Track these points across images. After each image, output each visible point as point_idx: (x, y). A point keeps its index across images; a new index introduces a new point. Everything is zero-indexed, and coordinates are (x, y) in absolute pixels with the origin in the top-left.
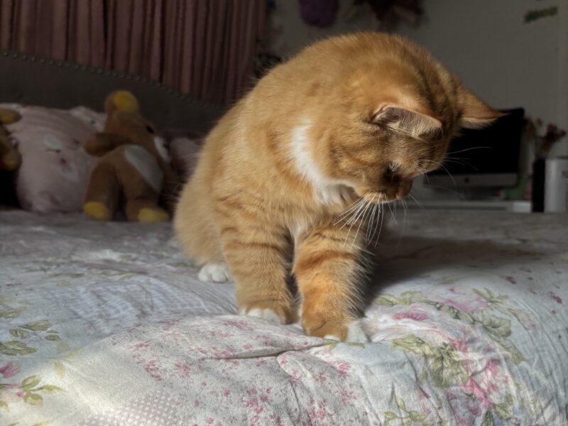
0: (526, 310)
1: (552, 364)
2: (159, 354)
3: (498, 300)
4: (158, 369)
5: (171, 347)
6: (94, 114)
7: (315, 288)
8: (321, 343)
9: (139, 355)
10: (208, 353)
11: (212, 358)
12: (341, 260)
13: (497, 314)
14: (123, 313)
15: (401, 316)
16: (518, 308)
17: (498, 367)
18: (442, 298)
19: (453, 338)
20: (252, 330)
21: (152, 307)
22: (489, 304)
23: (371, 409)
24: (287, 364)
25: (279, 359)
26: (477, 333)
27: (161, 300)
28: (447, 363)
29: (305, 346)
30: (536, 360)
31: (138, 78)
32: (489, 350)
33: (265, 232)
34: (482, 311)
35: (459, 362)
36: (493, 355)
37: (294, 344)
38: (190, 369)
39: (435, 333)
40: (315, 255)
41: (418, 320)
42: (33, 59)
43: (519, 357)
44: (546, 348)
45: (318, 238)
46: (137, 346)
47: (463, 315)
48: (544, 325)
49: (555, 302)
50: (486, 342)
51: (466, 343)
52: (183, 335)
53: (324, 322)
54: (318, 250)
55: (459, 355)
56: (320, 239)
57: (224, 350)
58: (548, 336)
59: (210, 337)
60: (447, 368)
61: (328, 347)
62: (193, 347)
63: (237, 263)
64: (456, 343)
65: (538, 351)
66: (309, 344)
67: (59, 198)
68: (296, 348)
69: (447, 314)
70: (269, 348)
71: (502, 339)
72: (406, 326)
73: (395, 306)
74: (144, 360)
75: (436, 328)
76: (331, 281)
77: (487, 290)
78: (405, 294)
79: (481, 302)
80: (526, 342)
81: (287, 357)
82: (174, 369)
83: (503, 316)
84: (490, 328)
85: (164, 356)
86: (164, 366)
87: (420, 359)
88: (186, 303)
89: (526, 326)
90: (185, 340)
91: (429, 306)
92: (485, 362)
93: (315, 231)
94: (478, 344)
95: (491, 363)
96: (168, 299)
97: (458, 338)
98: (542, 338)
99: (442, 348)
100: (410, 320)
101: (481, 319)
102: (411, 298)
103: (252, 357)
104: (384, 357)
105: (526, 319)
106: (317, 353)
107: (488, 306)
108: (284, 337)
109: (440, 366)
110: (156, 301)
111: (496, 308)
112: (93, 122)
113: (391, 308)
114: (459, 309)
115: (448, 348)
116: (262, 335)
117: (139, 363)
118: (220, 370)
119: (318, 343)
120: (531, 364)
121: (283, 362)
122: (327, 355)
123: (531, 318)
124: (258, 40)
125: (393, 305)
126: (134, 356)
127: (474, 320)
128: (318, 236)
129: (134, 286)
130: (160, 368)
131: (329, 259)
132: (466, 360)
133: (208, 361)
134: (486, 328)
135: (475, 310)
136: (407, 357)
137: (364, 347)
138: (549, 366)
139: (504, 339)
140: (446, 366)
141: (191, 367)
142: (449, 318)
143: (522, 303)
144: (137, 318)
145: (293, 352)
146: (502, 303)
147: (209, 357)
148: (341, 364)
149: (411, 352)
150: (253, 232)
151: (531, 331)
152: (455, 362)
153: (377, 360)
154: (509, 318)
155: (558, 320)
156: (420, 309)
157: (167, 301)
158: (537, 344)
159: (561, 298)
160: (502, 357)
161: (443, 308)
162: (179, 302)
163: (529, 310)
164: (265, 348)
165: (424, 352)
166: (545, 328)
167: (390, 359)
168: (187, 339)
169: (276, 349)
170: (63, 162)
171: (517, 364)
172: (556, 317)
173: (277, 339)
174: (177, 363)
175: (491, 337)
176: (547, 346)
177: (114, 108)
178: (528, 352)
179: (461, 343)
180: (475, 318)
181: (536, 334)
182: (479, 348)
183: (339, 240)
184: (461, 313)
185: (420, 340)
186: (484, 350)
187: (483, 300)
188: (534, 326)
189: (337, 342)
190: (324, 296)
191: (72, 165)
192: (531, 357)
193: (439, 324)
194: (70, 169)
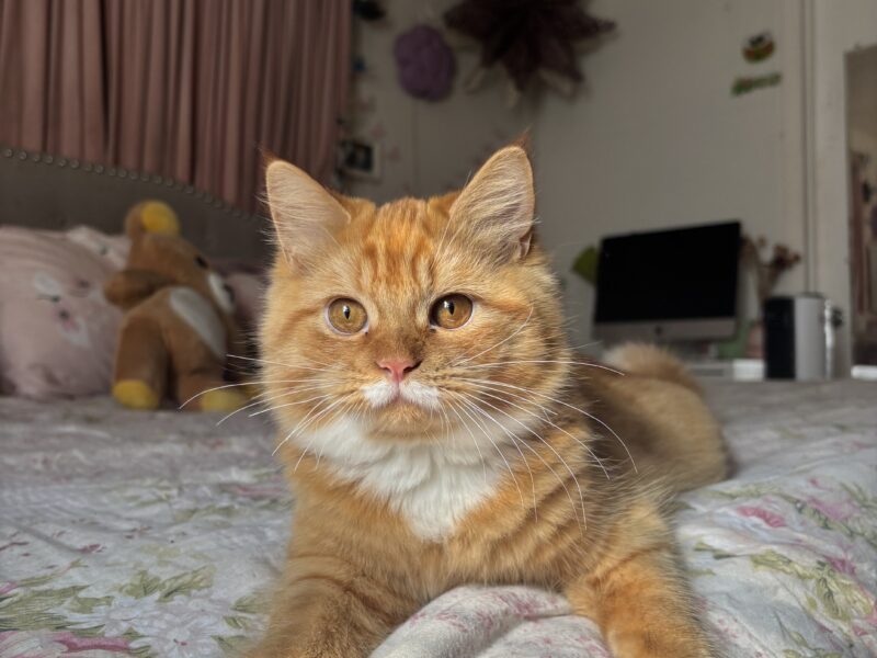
15: (749, 512)
18: (803, 493)
23: (762, 646)
31: (158, 180)
34: (858, 520)
47: (834, 523)
67: (59, 374)
69: (812, 520)
73: (737, 500)
77: (857, 485)
79: (855, 506)
91: (787, 503)
100: (763, 522)
101: (859, 530)
112: (104, 252)
114: (828, 515)
124: (339, 122)
125: (734, 497)
127: (852, 531)
134: (870, 543)
135: (849, 516)
156: (775, 506)
161: (805, 511)
170: (64, 315)
177: (141, 230)
179: (843, 562)
180: (852, 528)
184: (831, 520)
187: (857, 503)
191: (80, 320)
194: (76, 327)
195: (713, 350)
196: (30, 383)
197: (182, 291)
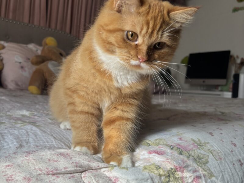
0: (218, 150)
1: (229, 179)
2: (17, 171)
3: (203, 145)
4: (13, 180)
5: (25, 167)
6: (38, 47)
7: (110, 136)
8: (107, 166)
9: (6, 171)
10: (43, 171)
11: (44, 174)
12: (125, 122)
13: (202, 152)
14: (11, 145)
15: (152, 152)
16: (213, 149)
17: (200, 180)
18: (174, 143)
19: (177, 165)
20: (71, 158)
21: (27, 143)
22: (199, 146)
24: (86, 178)
25: (83, 175)
26: (190, 162)
27: (33, 139)
28: (172, 179)
29: (98, 168)
30: (220, 176)
31: (60, 32)
32: (195, 171)
33: (88, 105)
34: (194, 150)
35: (178, 178)
36: (197, 174)
37: (92, 167)
38: (31, 180)
39: (167, 163)
40: (113, 118)
41: (160, 155)
42: (15, 22)
43: (211, 175)
44: (226, 170)
45: (115, 110)
46: (6, 166)
47: (184, 152)
48: (226, 158)
49: (233, 146)
50: (194, 167)
51: (184, 168)
52: (33, 160)
53: (111, 155)
54: (114, 116)
55: (179, 174)
56: (116, 110)
57: (52, 169)
58: (228, 164)
59: (47, 162)
60: (171, 181)
61: (110, 169)
62: (37, 167)
63: (73, 122)
64: (178, 168)
65: (222, 172)
66: (100, 167)
67: (20, 83)
68: (93, 169)
69: (176, 152)
70: (78, 169)
71: (203, 165)
72: (153, 158)
73: (150, 146)
74: (8, 174)
75: (168, 159)
76: (119, 133)
77: (198, 139)
78: (157, 140)
79: (195, 145)
80: (216, 167)
81: (87, 174)
82: (23, 180)
83: (205, 153)
84: (197, 159)
85: (19, 172)
86: (17, 178)
87: (157, 177)
88: (45, 141)
89: (217, 159)
90: (33, 163)
91: (167, 147)
92: (192, 178)
93: (114, 106)
94: (190, 168)
95: (196, 178)
96: (37, 139)
97: (179, 165)
98: (225, 165)
99: (170, 171)
100: (156, 155)
101: (193, 155)
102: (159, 142)
103: (68, 174)
104: (138, 176)
105: (217, 155)
106: (104, 171)
107: (198, 148)
108: (87, 163)
109: (167, 180)
110: (31, 140)
111: (202, 149)
112: (37, 51)
113: (148, 147)
114: (182, 149)
115: (173, 170)
116: (75, 162)
117: (4, 176)
118: (48, 180)
119: (105, 166)
120: (217, 179)
121: (84, 177)
122: (109, 173)
123: (220, 155)
125: (149, 146)
126: (3, 172)
127: (189, 155)
128: (115, 109)
129: (23, 130)
130: (14, 179)
131: (119, 121)
132: (183, 177)
133: (42, 175)
134: (195, 160)
135: (191, 150)
136: (150, 176)
137: (128, 170)
138: (227, 180)
139: (204, 166)
140: (171, 180)
141: (32, 179)
142: (176, 154)
143: (216, 146)
144: (16, 149)
145: (92, 171)
146: (205, 146)
147: (43, 173)
148: (115, 178)
149: (153, 173)
150: (82, 105)
151: (219, 161)
152: (176, 178)
153: (133, 177)
154: (208, 154)
155: (234, 155)
156: (162, 148)
157: (36, 139)
158: (222, 168)
159: (236, 144)
160: (202, 175)
161: (174, 149)
162: (42, 140)
163: (219, 150)
164: (76, 169)
165: (159, 173)
166: (227, 160)
167: (141, 176)
168: (34, 163)
169: (81, 169)
170: (22, 67)
171: (210, 179)
172: (233, 154)
173: (83, 164)
174: (24, 176)
175: (197, 164)
176: (227, 169)
177: (46, 44)
178: (217, 172)
179: (180, 168)
180: (190, 154)
181: (221, 163)
182: (190, 170)
183: (125, 111)
184: (183, 151)
185: (159, 166)
186: (193, 171)
187: (196, 145)
188: (221, 159)
189: (115, 166)
190: (114, 140)
191: (26, 69)
192: (218, 175)
193: (170, 157)
194: (25, 71)
195: (220, 88)
196: (11, 85)
197: (53, 62)
